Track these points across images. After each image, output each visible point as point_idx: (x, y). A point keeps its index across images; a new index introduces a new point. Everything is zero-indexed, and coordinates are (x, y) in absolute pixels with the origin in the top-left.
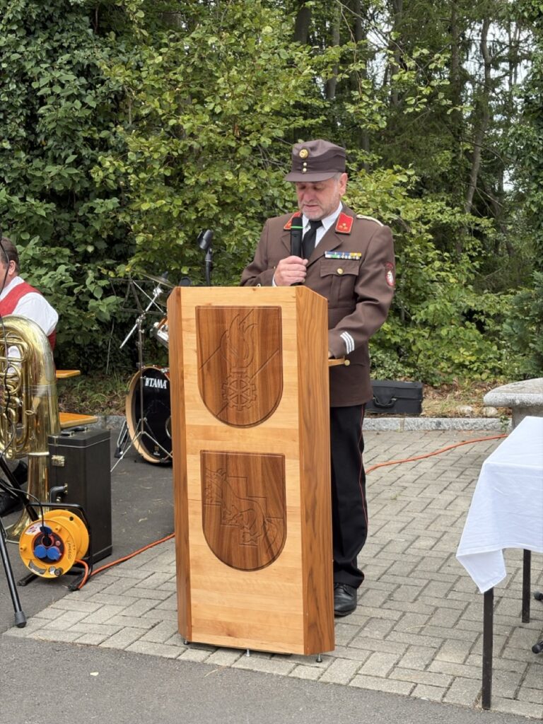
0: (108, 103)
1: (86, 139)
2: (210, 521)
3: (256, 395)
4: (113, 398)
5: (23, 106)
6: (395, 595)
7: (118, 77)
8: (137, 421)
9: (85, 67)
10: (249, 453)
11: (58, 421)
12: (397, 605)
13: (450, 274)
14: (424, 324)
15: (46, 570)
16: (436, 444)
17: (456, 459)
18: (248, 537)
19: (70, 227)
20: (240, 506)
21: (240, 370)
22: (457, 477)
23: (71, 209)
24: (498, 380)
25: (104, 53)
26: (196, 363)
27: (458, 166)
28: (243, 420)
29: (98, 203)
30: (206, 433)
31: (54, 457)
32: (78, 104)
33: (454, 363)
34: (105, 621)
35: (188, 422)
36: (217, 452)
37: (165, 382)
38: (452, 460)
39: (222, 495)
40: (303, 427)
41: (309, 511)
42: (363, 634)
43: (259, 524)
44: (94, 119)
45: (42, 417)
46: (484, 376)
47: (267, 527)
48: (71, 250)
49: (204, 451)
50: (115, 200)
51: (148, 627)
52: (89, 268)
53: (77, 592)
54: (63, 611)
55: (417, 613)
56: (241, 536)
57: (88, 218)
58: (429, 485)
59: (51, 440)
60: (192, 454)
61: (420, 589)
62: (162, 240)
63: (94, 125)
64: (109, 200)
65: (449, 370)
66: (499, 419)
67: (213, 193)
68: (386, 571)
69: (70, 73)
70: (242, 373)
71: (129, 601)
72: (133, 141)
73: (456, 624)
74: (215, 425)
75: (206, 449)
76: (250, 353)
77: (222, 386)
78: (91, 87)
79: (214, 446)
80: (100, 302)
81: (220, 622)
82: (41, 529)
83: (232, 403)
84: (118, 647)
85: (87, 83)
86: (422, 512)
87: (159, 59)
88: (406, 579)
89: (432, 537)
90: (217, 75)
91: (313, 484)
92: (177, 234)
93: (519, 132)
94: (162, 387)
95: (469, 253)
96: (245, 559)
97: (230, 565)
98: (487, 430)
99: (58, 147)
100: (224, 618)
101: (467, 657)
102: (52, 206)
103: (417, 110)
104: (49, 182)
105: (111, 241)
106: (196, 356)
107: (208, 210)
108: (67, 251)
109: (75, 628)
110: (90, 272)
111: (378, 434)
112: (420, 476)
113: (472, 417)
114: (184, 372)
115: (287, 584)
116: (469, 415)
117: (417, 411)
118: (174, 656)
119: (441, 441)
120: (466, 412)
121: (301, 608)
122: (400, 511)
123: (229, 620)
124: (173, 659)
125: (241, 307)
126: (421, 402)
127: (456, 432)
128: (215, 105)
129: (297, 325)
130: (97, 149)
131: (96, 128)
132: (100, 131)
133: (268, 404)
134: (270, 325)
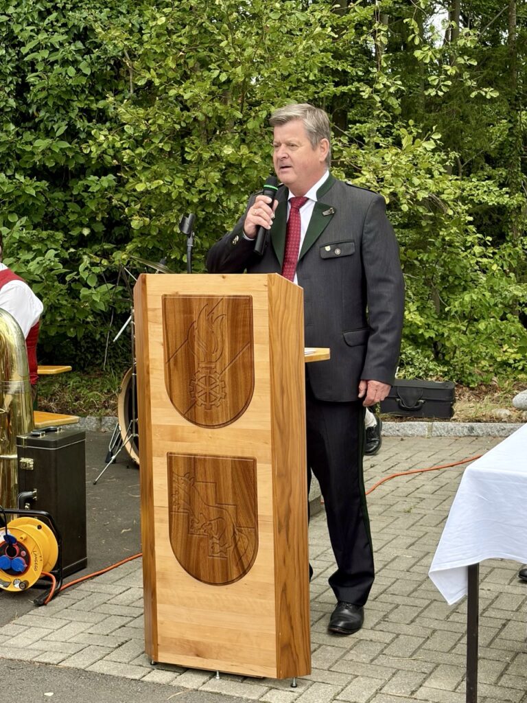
0: (106, 69)
1: (81, 110)
2: (178, 530)
3: (225, 393)
4: (110, 398)
5: (12, 74)
6: (391, 616)
7: (115, 40)
8: (130, 422)
9: (82, 30)
10: (218, 456)
11: (32, 422)
12: (391, 627)
15: (10, 583)
16: (466, 452)
18: (217, 548)
19: (64, 207)
20: (209, 514)
21: (208, 366)
23: (66, 188)
25: (103, 14)
26: (162, 357)
28: (212, 420)
29: (92, 181)
30: (174, 435)
31: (23, 460)
32: (71, 71)
33: (497, 361)
34: (69, 639)
35: (154, 421)
36: (184, 454)
39: (190, 501)
40: (276, 427)
41: (283, 520)
43: (229, 535)
44: (92, 87)
45: (15, 415)
47: (237, 538)
48: (64, 233)
49: (171, 453)
50: (111, 177)
51: (114, 646)
52: (85, 254)
53: (43, 608)
54: (25, 627)
55: (412, 636)
56: (211, 546)
57: (84, 198)
58: (450, 496)
59: (20, 441)
60: (158, 456)
61: (420, 610)
62: (160, 224)
63: (92, 95)
64: (105, 177)
67: (218, 171)
68: (385, 590)
70: (211, 368)
71: (98, 618)
72: (126, 112)
73: (453, 648)
74: (183, 424)
75: (173, 451)
76: (220, 347)
77: (190, 383)
78: (87, 52)
79: (180, 448)
80: (93, 291)
81: (188, 641)
82: (4, 537)
83: (200, 401)
84: (79, 667)
85: (84, 48)
87: (162, 21)
88: (405, 598)
90: (219, 38)
91: (287, 491)
96: (214, 573)
97: (198, 578)
99: (50, 119)
100: (192, 636)
101: (458, 684)
102: (44, 184)
104: (40, 157)
105: (110, 223)
106: (162, 350)
108: (60, 235)
109: (36, 646)
110: (85, 257)
111: (402, 440)
112: (442, 487)
113: (510, 422)
114: (150, 367)
115: (258, 600)
116: (506, 420)
117: (447, 414)
118: (137, 677)
119: (472, 448)
120: (502, 416)
121: (274, 628)
122: (413, 525)
123: (197, 639)
124: (136, 680)
125: (209, 296)
126: (452, 405)
127: (490, 438)
128: (221, 72)
129: (269, 316)
130: (94, 120)
131: (93, 98)
132: (97, 101)
133: (238, 403)
134: (240, 317)
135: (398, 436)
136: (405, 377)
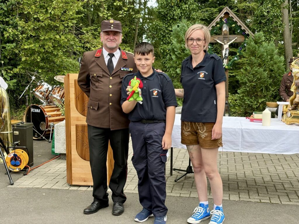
2: (79, 146)
15: (15, 169)
26: (74, 97)
29: (7, 45)
30: (78, 119)
31: (15, 132)
34: (40, 182)
35: (71, 116)
36: (81, 125)
39: (83, 138)
45: (5, 120)
50: (14, 44)
51: (55, 183)
52: (2, 69)
53: (26, 175)
54: (24, 180)
57: (2, 51)
59: (13, 126)
60: (73, 126)
62: (31, 59)
64: (12, 44)
67: (51, 43)
71: (45, 177)
74: (80, 116)
75: (78, 124)
77: (83, 104)
79: (80, 123)
80: (9, 82)
81: (82, 178)
82: (14, 155)
83: (86, 109)
84: (48, 188)
93: (157, 24)
94: (38, 112)
97: (85, 160)
103: (123, 16)
105: (10, 59)
106: (74, 95)
107: (49, 49)
109: (31, 184)
110: (2, 71)
114: (70, 100)
123: (84, 177)
128: (51, 11)
130: (5, 25)
131: (4, 17)
132: (5, 18)
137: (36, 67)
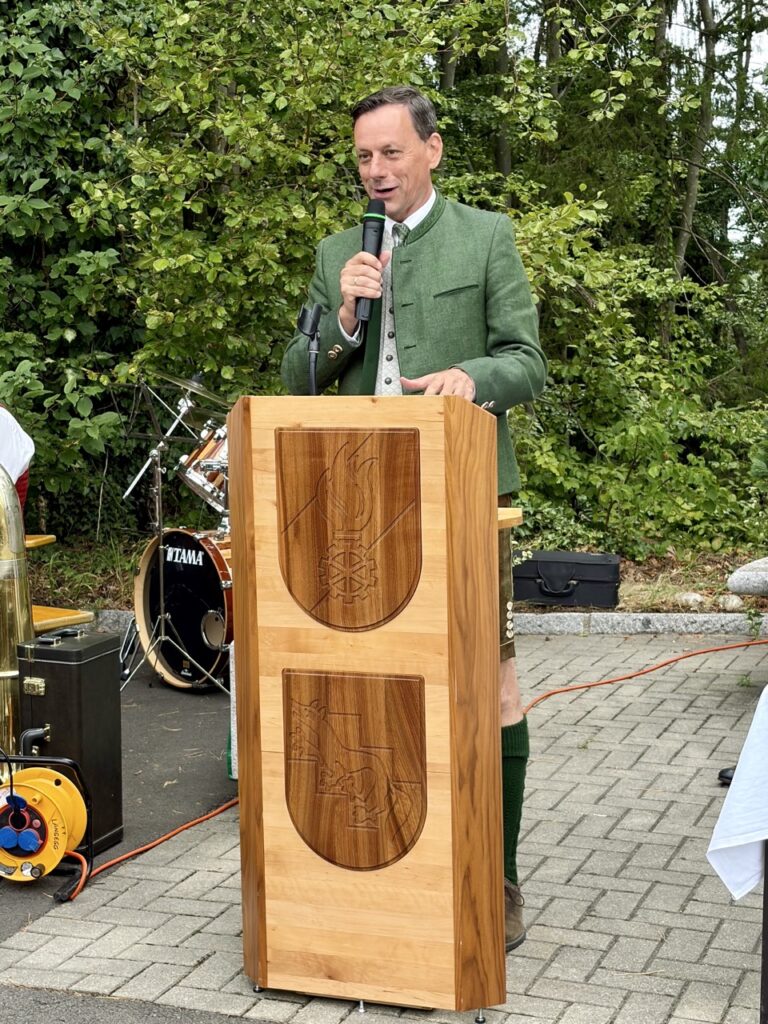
0: (98, 91)
1: (62, 151)
2: (299, 786)
3: (376, 578)
4: (109, 582)
6: (597, 908)
7: (116, 47)
9: (61, 32)
10: (363, 674)
11: (30, 620)
12: (603, 925)
13: (660, 376)
14: (617, 458)
15: (15, 868)
16: (645, 656)
17: (680, 680)
18: (362, 814)
19: (35, 298)
20: (349, 762)
21: (349, 536)
22: (684, 711)
23: (36, 268)
24: (739, 551)
25: (92, 8)
26: (275, 523)
27: (664, 200)
28: (354, 620)
29: (83, 259)
30: (293, 641)
31: (28, 680)
32: (49, 93)
33: (667, 522)
34: (119, 954)
35: (261, 622)
36: (311, 672)
37: (201, 554)
38: (672, 682)
39: (319, 744)
40: (456, 630)
41: (465, 771)
42: (551, 973)
43: (381, 792)
44: (76, 118)
46: (716, 544)
47: (394, 798)
48: (38, 336)
49: (289, 670)
50: (112, 253)
51: (192, 964)
52: (69, 366)
53: (68, 904)
54: (47, 937)
55: (637, 938)
56: (351, 813)
57: (66, 283)
58: (639, 723)
59: (21, 651)
60: (268, 675)
61: (639, 897)
62: (188, 320)
63: (76, 129)
64: (102, 253)
65: (659, 534)
66: (746, 616)
67: (273, 242)
68: (580, 867)
69: (37, 41)
70: (352, 540)
71: (156, 920)
72: (139, 156)
73: (703, 955)
74: (306, 626)
75: (293, 667)
76: (367, 508)
77: (319, 562)
78: (70, 65)
79: (304, 662)
80: (88, 423)
81: (315, 956)
82: (8, 799)
83: (335, 591)
84: (144, 998)
85: (64, 58)
86: (630, 768)
87: (184, 19)
88: (613, 880)
89: (652, 811)
90: (280, 45)
91: (472, 726)
92: (213, 310)
94: (195, 563)
95: (680, 342)
96: (356, 851)
97: (331, 859)
98: (727, 633)
99: (16, 165)
100: (322, 948)
101: (726, 1012)
102: (7, 262)
104: (2, 221)
105: (103, 321)
106: (276, 512)
107: (265, 271)
108: (32, 339)
109: (69, 965)
110: (69, 372)
111: (547, 639)
112: (623, 709)
113: (702, 611)
114: (256, 539)
115: (427, 893)
116: (695, 608)
117: (610, 602)
118: (238, 1012)
119: (652, 651)
120: (691, 602)
121: (451, 934)
122: (595, 768)
123: (330, 952)
124: (235, 1017)
125: (351, 429)
126: (618, 587)
127: (675, 636)
128: (277, 95)
129: (446, 461)
130: (81, 167)
131: (77, 134)
132: (84, 139)
133: (396, 592)
134: (400, 461)
135: (540, 633)
136: (542, 548)
137: (211, 355)
